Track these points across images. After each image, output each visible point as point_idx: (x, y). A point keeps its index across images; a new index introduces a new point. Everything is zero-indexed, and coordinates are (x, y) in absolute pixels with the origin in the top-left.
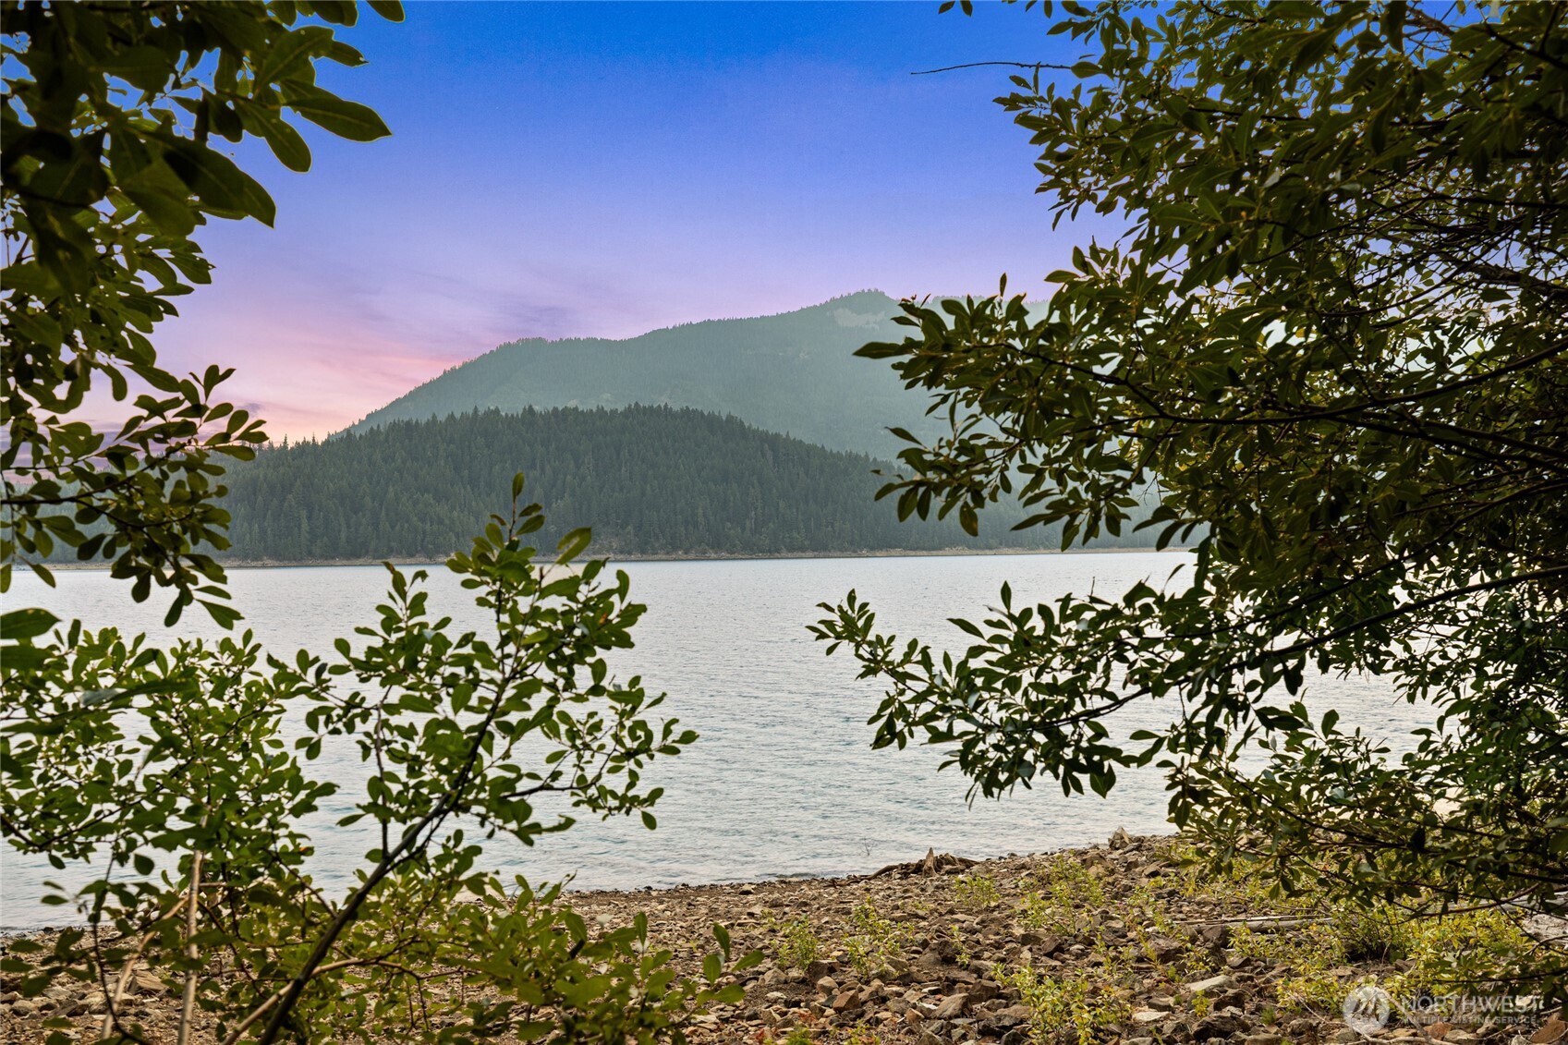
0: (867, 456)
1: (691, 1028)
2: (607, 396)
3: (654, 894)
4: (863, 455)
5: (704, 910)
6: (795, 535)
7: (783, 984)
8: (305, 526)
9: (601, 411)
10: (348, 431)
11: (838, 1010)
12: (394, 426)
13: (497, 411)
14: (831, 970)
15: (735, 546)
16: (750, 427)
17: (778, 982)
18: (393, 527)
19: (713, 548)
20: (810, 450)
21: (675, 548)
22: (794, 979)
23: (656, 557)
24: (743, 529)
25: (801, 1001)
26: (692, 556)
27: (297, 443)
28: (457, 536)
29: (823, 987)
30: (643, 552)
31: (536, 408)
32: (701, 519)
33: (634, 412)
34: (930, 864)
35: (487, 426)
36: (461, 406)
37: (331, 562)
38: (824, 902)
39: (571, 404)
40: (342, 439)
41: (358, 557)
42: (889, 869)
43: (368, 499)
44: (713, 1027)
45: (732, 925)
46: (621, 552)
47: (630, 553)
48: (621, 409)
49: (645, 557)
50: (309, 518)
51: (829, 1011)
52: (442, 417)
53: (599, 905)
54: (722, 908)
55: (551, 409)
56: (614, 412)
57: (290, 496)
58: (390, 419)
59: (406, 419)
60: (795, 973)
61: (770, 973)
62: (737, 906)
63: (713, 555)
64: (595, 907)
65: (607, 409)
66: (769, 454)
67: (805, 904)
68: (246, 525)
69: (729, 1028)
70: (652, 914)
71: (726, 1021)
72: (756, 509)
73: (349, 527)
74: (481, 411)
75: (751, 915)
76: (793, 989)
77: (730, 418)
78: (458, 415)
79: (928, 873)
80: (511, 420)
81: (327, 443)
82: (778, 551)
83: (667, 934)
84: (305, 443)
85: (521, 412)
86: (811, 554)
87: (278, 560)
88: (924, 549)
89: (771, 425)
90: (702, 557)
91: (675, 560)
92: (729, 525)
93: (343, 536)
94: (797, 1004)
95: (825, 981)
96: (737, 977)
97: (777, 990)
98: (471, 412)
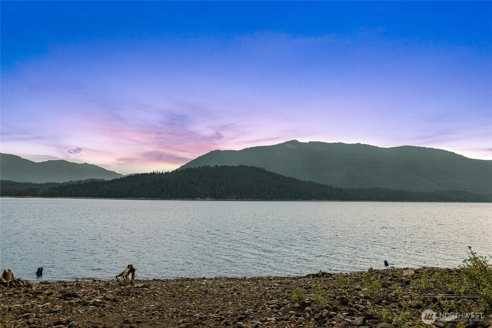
0: (293, 177)
1: (267, 323)
2: (234, 163)
3: (247, 279)
4: (292, 177)
5: (261, 284)
6: (276, 195)
7: (293, 308)
8: (166, 191)
9: (232, 166)
10: (176, 170)
11: (316, 319)
12: (186, 169)
13: (209, 166)
14: (309, 305)
15: (263, 198)
16: (266, 170)
17: (292, 308)
18: (185, 192)
19: (257, 198)
20: (280, 176)
21: (249, 198)
22: (297, 307)
23: (244, 200)
24: (264, 194)
25: (301, 315)
26: (252, 200)
27: (165, 172)
28: (199, 194)
29: (307, 310)
30: (241, 199)
31: (218, 165)
32: (255, 191)
33: (240, 167)
34: (320, 274)
35: (207, 169)
36: (202, 165)
37: (171, 199)
38: (294, 283)
39: (226, 165)
40: (175, 171)
41: (177, 198)
42: (309, 275)
43: (180, 185)
44: (274, 322)
45: (270, 288)
46: (236, 199)
47: (238, 199)
48: (237, 166)
49: (242, 200)
50: (167, 189)
51: (313, 319)
52: (197, 167)
53: (232, 281)
54: (266, 284)
55: (221, 165)
56: (235, 166)
57: (163, 184)
58: (186, 167)
59: (189, 167)
60: (297, 305)
61: (289, 304)
62: (270, 283)
63: (257, 200)
64: (231, 282)
65: (234, 166)
66: (270, 176)
67: (289, 284)
68: (153, 190)
69: (280, 323)
70: (247, 284)
71: (278, 320)
72: (267, 189)
73: (175, 191)
74: (206, 166)
75: (275, 286)
76: (296, 310)
77: (262, 168)
78: (201, 167)
79: (320, 277)
80: (212, 168)
81: (172, 172)
82: (272, 199)
83: (252, 290)
84: (167, 172)
85: (214, 166)
86: (280, 200)
87: (160, 198)
88: (307, 200)
89: (271, 170)
90: (255, 200)
91: (248, 201)
92: (261, 193)
93: (174, 193)
94: (300, 316)
95: (308, 308)
96: (278, 305)
97: (292, 310)
98: (203, 166)
